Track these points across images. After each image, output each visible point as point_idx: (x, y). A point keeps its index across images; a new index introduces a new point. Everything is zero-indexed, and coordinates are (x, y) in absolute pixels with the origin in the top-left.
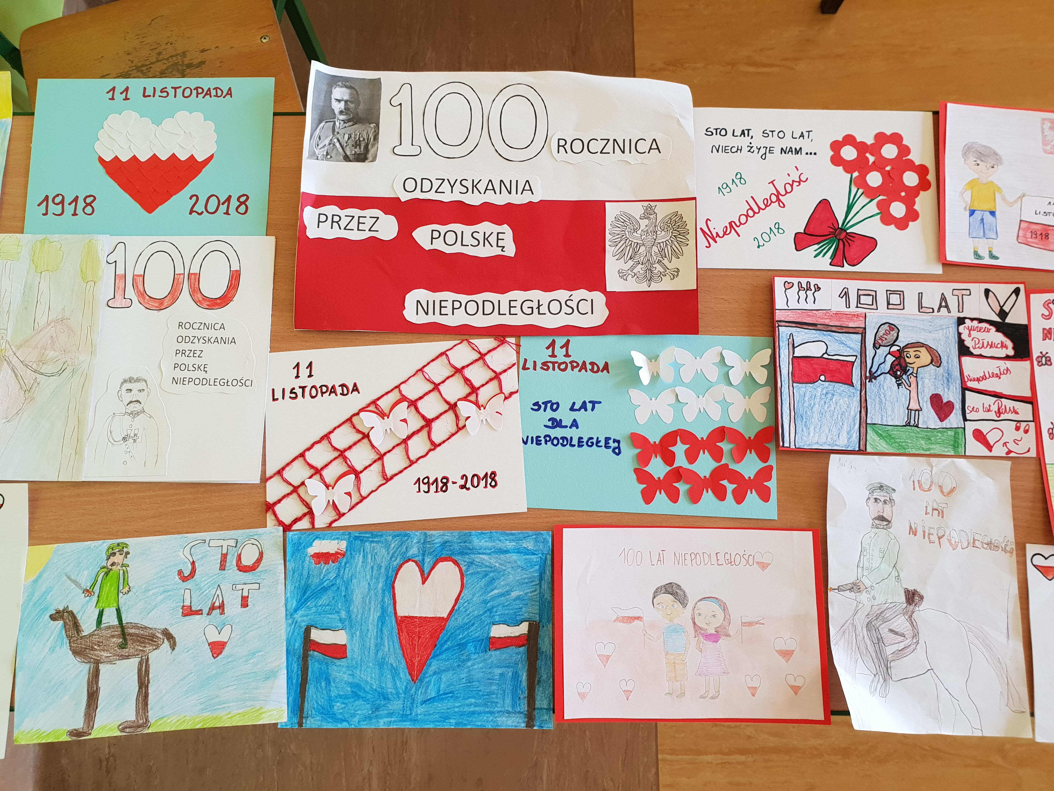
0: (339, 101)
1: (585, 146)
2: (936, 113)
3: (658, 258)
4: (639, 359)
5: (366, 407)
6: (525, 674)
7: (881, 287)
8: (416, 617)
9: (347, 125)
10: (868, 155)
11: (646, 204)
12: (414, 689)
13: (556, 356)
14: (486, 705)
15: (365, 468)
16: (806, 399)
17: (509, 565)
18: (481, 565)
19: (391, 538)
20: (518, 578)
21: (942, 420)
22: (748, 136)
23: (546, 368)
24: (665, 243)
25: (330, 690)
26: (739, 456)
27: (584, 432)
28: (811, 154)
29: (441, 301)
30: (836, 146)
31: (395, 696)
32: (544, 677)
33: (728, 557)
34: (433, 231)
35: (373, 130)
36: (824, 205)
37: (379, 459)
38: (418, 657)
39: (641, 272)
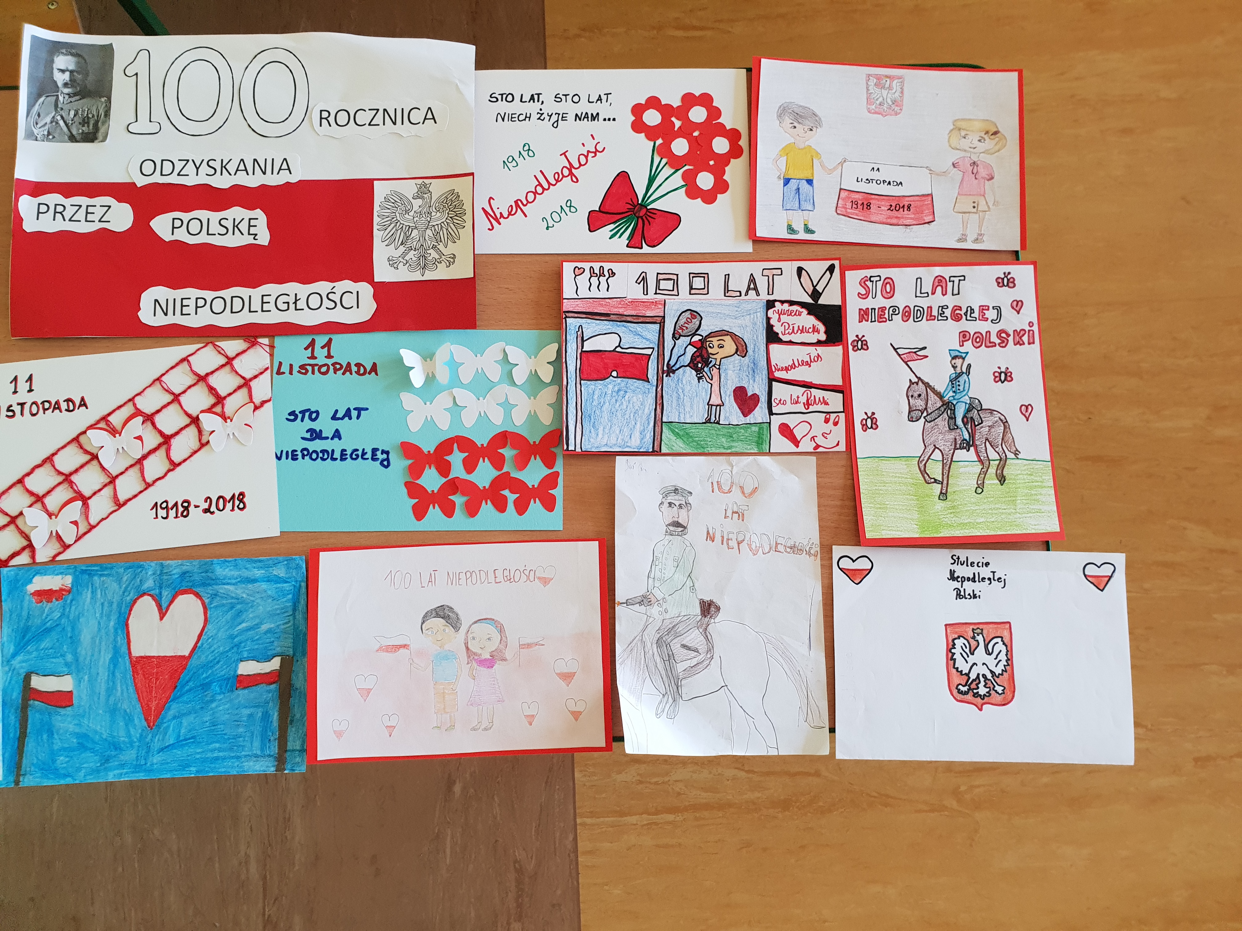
0: (63, 71)
1: (352, 118)
2: (749, 70)
3: (433, 243)
4: (410, 357)
5: (95, 424)
6: (276, 714)
7: (683, 270)
8: (153, 657)
9: (73, 99)
10: (673, 119)
11: (420, 181)
12: (150, 735)
13: (316, 358)
14: (231, 749)
15: (95, 494)
16: (596, 397)
17: (258, 596)
18: (227, 596)
19: (122, 570)
20: (269, 609)
21: (745, 415)
22: (538, 101)
23: (304, 371)
24: (440, 225)
25: (53, 743)
26: (522, 463)
27: (348, 444)
28: (609, 119)
29: (182, 299)
30: (638, 110)
31: (128, 745)
32: (298, 716)
33: (506, 573)
34: (174, 219)
35: (104, 105)
36: (623, 178)
37: (110, 482)
38: (155, 700)
39: (414, 259)
